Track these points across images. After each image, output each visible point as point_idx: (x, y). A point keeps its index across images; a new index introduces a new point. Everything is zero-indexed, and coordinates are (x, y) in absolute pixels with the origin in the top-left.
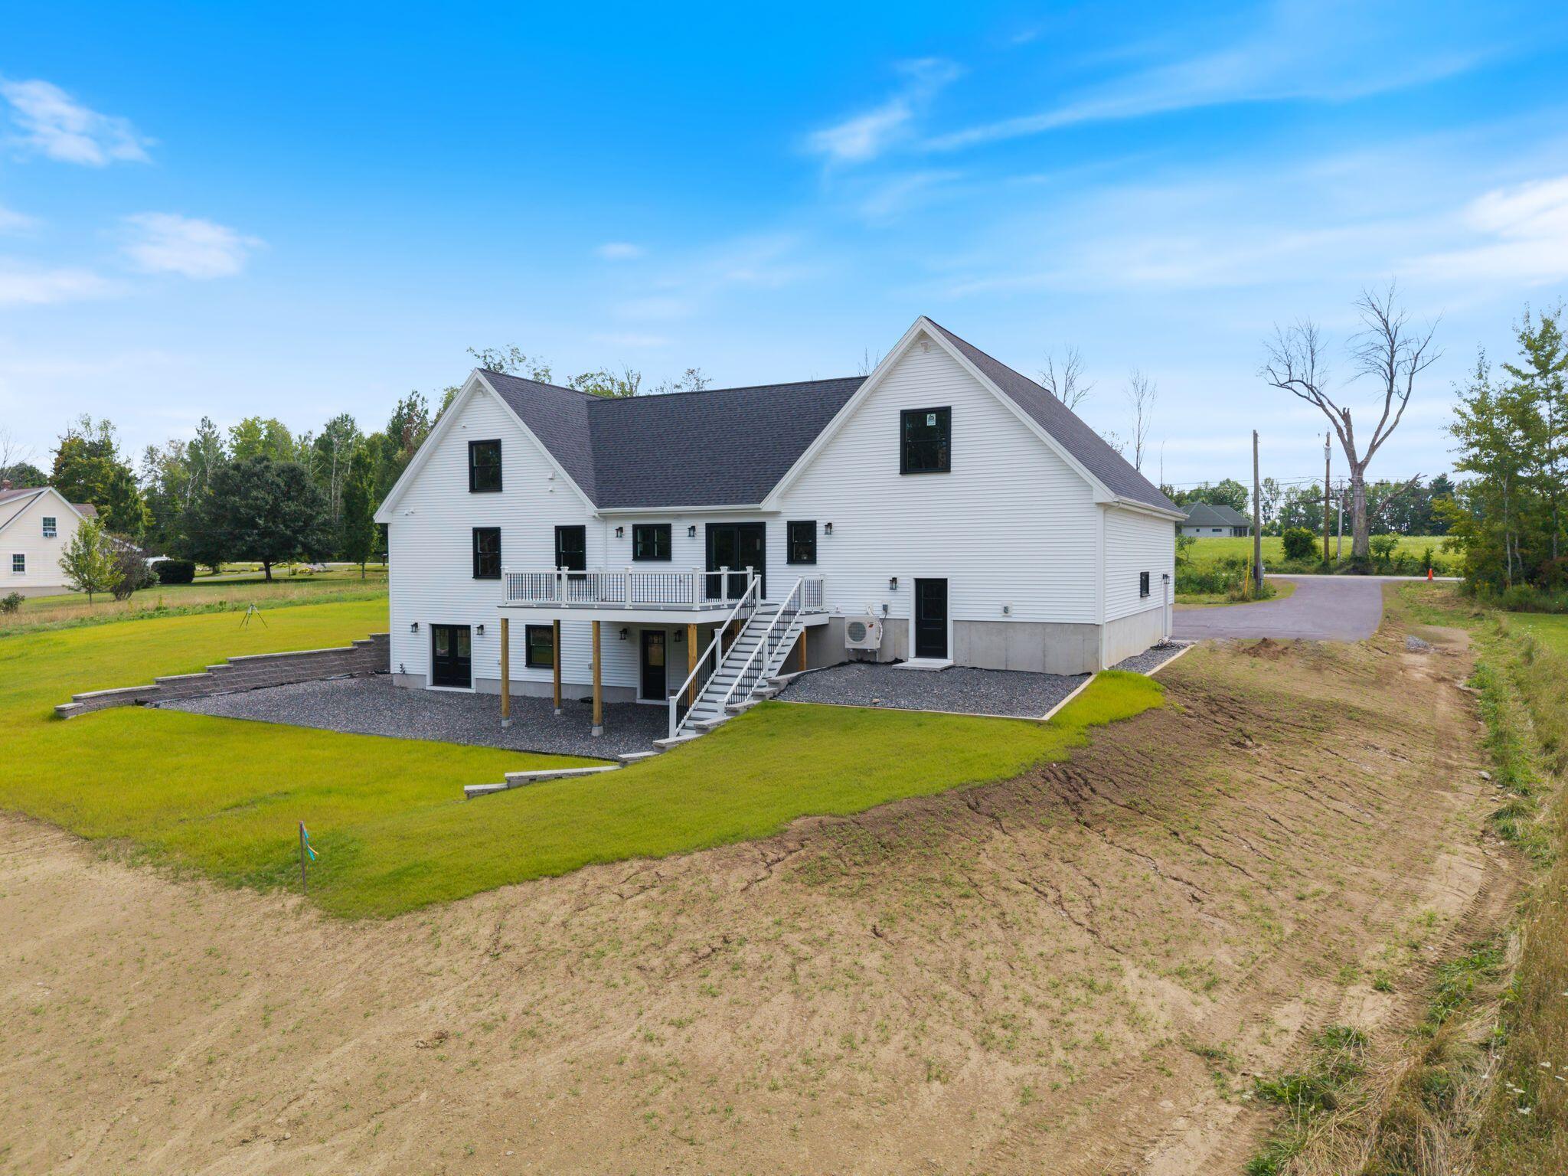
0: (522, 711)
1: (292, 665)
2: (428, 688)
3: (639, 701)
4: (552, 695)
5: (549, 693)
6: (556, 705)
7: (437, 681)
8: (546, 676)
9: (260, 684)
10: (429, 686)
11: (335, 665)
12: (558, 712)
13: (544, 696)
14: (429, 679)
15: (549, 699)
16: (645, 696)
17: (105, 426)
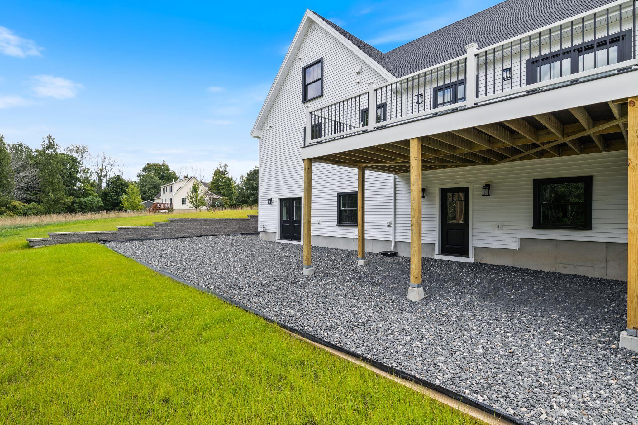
0: (330, 260)
1: (208, 225)
2: (277, 241)
3: (437, 256)
4: (356, 249)
5: (355, 246)
6: (360, 256)
7: (283, 237)
8: (353, 232)
9: (187, 235)
10: (277, 238)
11: (235, 228)
12: (361, 262)
13: (350, 249)
14: (278, 236)
15: (354, 251)
16: (443, 251)
17: (226, 166)
